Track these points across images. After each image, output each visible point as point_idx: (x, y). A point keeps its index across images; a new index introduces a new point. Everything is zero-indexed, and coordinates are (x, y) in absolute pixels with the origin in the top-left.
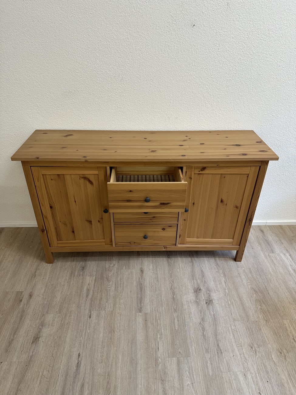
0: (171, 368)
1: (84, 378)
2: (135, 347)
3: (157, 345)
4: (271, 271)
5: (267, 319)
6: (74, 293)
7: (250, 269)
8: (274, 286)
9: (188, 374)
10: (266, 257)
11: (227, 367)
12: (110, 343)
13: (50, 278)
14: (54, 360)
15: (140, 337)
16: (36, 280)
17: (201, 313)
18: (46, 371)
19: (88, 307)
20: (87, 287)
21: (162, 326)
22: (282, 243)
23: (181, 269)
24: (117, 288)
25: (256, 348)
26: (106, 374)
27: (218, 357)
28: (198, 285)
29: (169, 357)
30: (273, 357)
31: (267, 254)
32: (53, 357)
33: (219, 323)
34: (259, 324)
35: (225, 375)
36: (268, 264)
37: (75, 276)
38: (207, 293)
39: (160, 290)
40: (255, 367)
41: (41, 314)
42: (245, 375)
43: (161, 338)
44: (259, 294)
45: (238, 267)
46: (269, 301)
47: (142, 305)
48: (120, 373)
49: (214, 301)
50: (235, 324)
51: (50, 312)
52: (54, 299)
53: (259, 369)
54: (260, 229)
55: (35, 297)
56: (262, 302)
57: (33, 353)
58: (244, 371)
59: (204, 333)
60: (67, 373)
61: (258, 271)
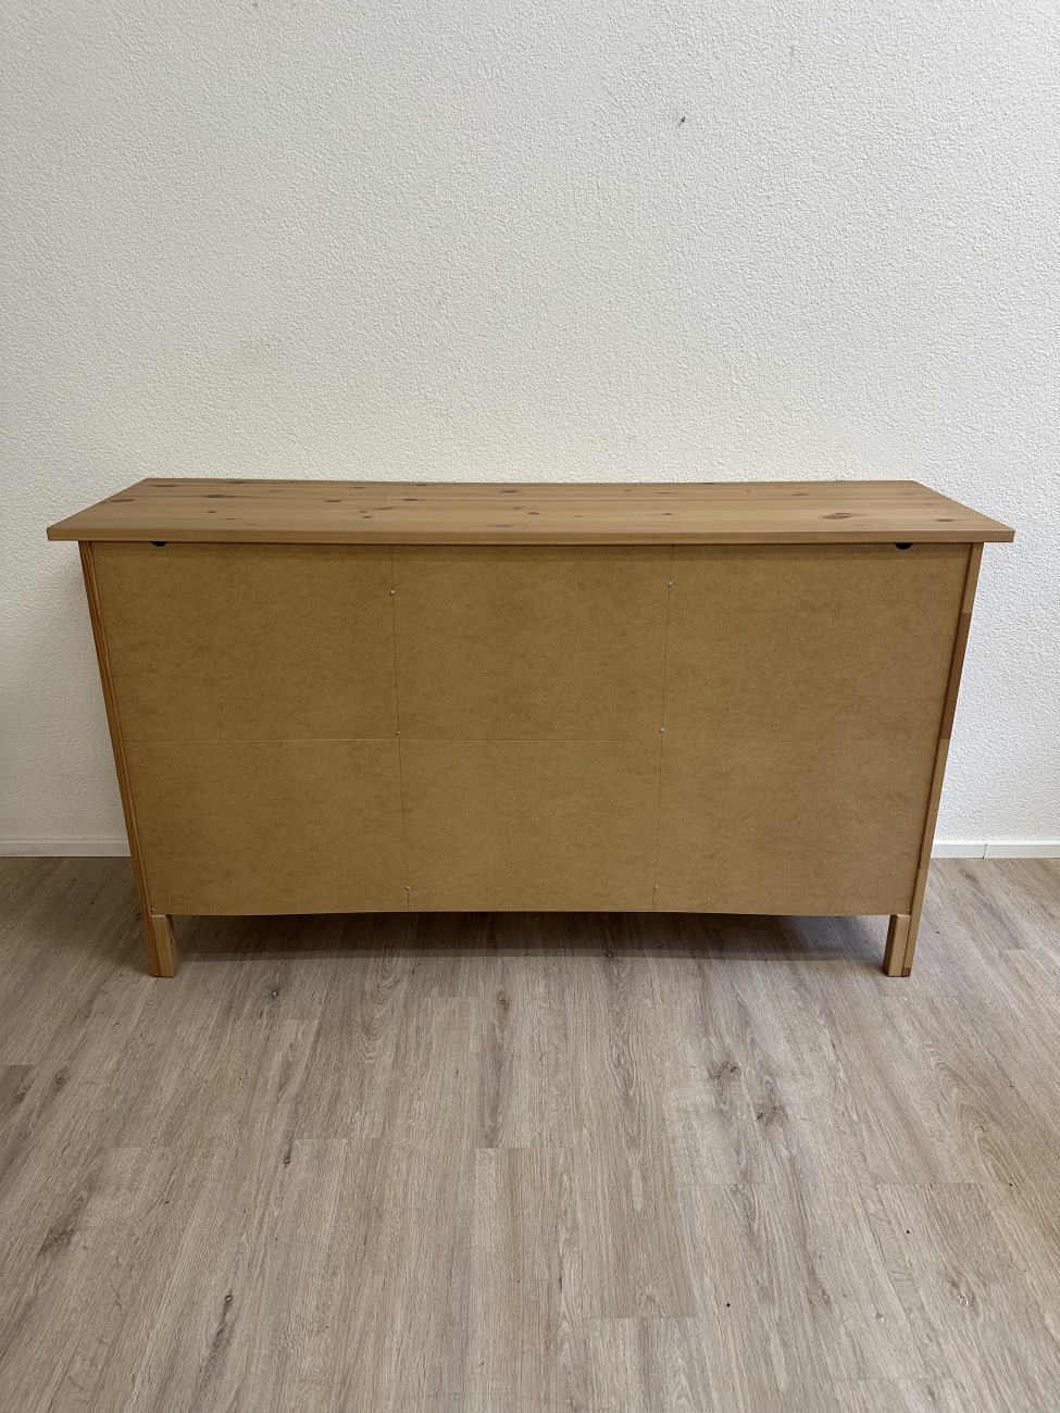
0: (613, 1359)
1: (238, 1391)
2: (464, 1274)
3: (555, 1267)
4: (1016, 1009)
5: (1011, 1179)
6: (231, 1074)
7: (930, 1001)
8: (1032, 1061)
9: (684, 1382)
10: (990, 960)
11: (853, 1359)
12: (360, 1256)
13: (146, 1023)
14: (124, 1317)
15: (486, 1237)
16: (87, 1027)
17: (738, 1153)
18: (84, 1360)
19: (281, 1125)
20: (285, 1056)
21: (578, 1198)
22: (1052, 916)
23: (659, 1000)
24: (404, 1059)
25: (975, 1289)
26: (336, 1379)
27: (815, 1319)
28: (728, 1054)
29: (603, 1316)
30: (1049, 1321)
31: (996, 952)
32: (120, 1306)
33: (815, 1191)
34: (981, 1197)
35: (844, 1393)
36: (1001, 986)
37: (243, 1017)
38: (761, 1082)
39: (572, 1070)
40: (975, 1363)
41: (93, 1147)
42: (931, 1393)
43: (570, 1243)
44: (972, 1086)
45: (882, 992)
46: (1016, 1114)
47: (500, 1119)
48: (393, 1373)
49: (789, 1111)
50: (878, 1195)
51: (127, 1140)
52: (150, 1096)
53: (990, 1369)
54: (962, 871)
55: (76, 1087)
56: (985, 1115)
57: (41, 1292)
58: (928, 1377)
59: (750, 1227)
60: (172, 1368)
61: (964, 1007)
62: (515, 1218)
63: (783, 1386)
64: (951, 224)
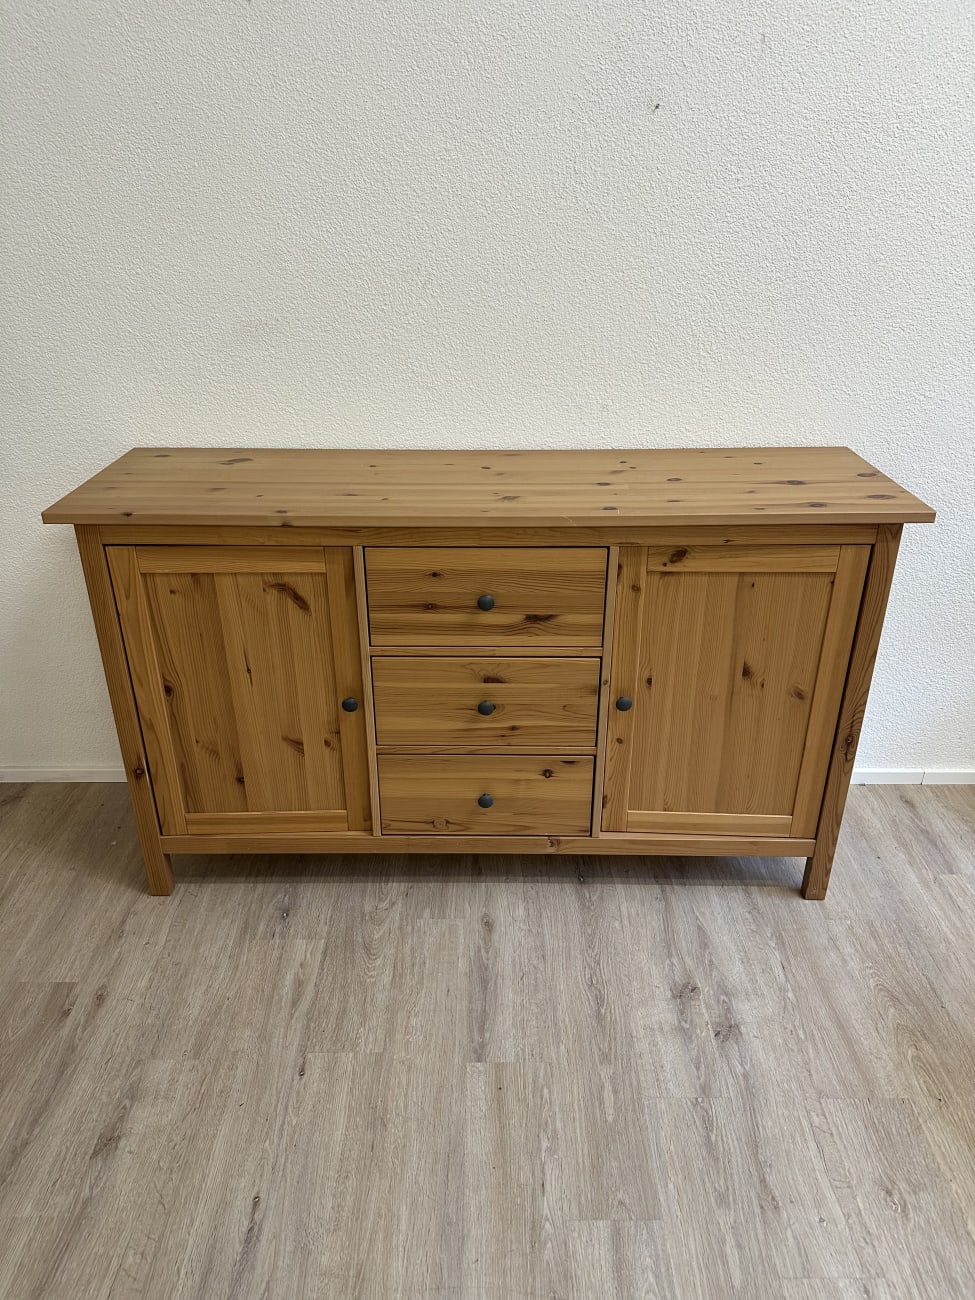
0: (590, 1257)
1: (268, 1283)
2: (459, 1179)
3: (538, 1173)
4: (948, 932)
5: (940, 1094)
6: (249, 991)
7: (871, 924)
8: (961, 981)
9: (652, 1279)
10: (927, 887)
11: (798, 1260)
12: (368, 1162)
13: (172, 943)
14: (168, 1215)
15: (478, 1144)
16: (121, 947)
17: (698, 1069)
18: (135, 1254)
19: (295, 1039)
20: (296, 974)
21: (557, 1110)
23: (626, 922)
24: (401, 976)
25: (906, 1196)
26: (351, 1274)
27: (765, 1222)
28: (688, 975)
29: (581, 1218)
31: (931, 877)
32: (164, 1205)
33: (766, 1104)
34: (912, 1110)
35: (791, 1290)
36: (935, 910)
37: (258, 937)
38: (718, 1001)
39: (550, 989)
40: (905, 1264)
41: (132, 1059)
42: (867, 1291)
43: (551, 1151)
44: (907, 1006)
46: (946, 1033)
47: (487, 1035)
48: (400, 1268)
49: (743, 1029)
50: (822, 1109)
51: (161, 1053)
52: (180, 1012)
53: (918, 1270)
54: (901, 797)
55: (114, 1003)
56: (919, 1034)
57: (95, 1192)
58: (864, 1276)
59: (708, 1137)
60: (210, 1262)
61: (901, 931)
62: (502, 1127)
63: (737, 1284)
64: (912, 203)
